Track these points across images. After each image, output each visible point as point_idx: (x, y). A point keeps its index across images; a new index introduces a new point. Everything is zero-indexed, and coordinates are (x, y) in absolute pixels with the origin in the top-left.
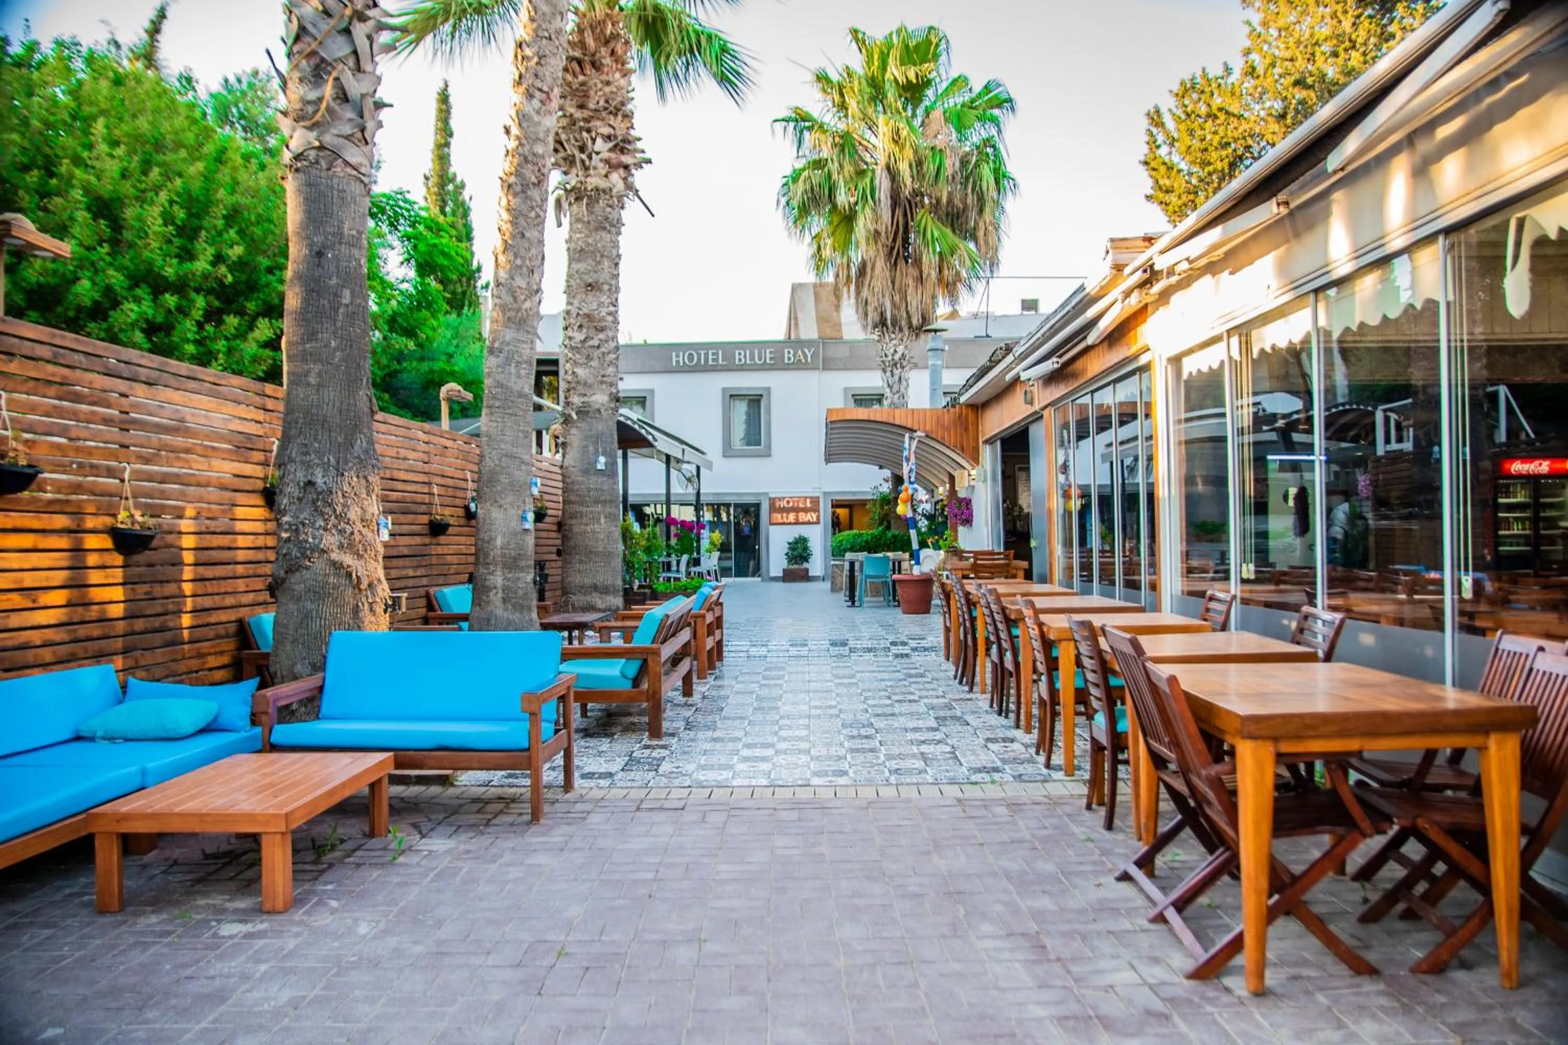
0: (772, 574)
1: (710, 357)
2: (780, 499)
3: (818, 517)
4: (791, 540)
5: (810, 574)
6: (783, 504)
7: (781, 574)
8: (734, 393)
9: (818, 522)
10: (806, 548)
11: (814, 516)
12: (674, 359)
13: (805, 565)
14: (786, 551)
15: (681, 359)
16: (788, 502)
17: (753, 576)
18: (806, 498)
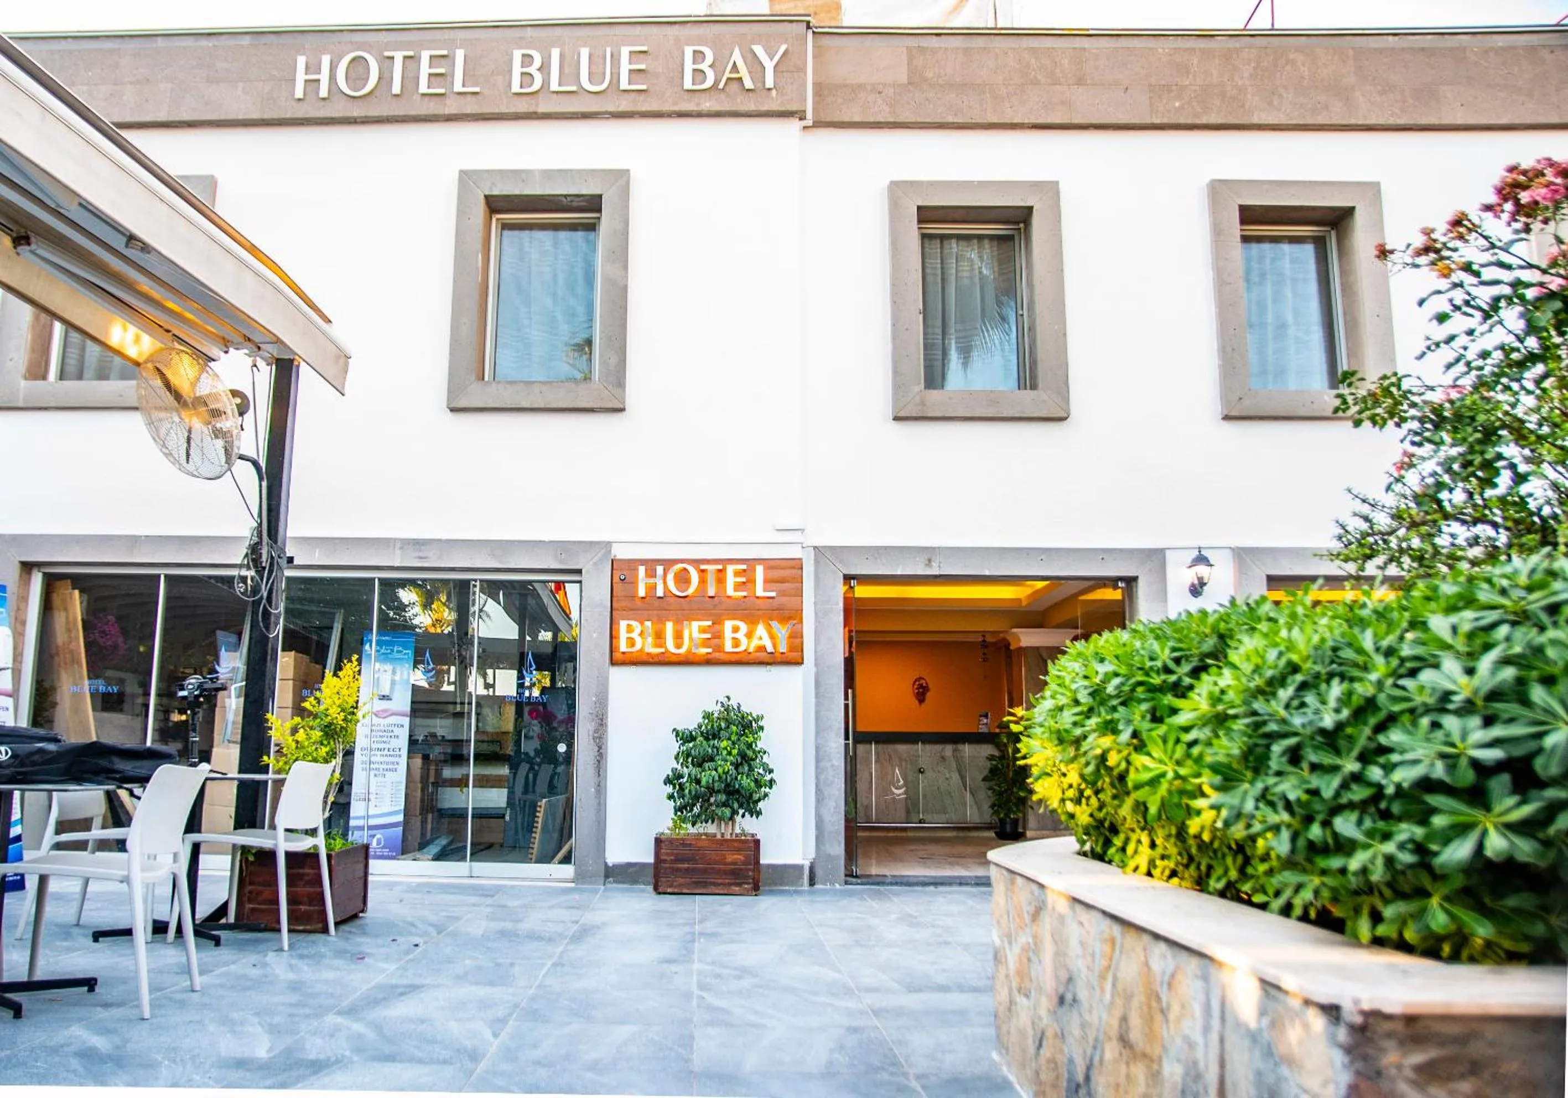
0: (616, 854)
1: (425, 70)
2: (651, 565)
3: (796, 638)
4: (692, 722)
5: (766, 859)
6: (665, 584)
7: (648, 857)
8: (501, 189)
9: (793, 659)
10: (746, 759)
11: (782, 631)
12: (301, 77)
13: (746, 824)
14: (670, 765)
15: (324, 77)
16: (683, 579)
17: (545, 858)
18: (751, 563)
